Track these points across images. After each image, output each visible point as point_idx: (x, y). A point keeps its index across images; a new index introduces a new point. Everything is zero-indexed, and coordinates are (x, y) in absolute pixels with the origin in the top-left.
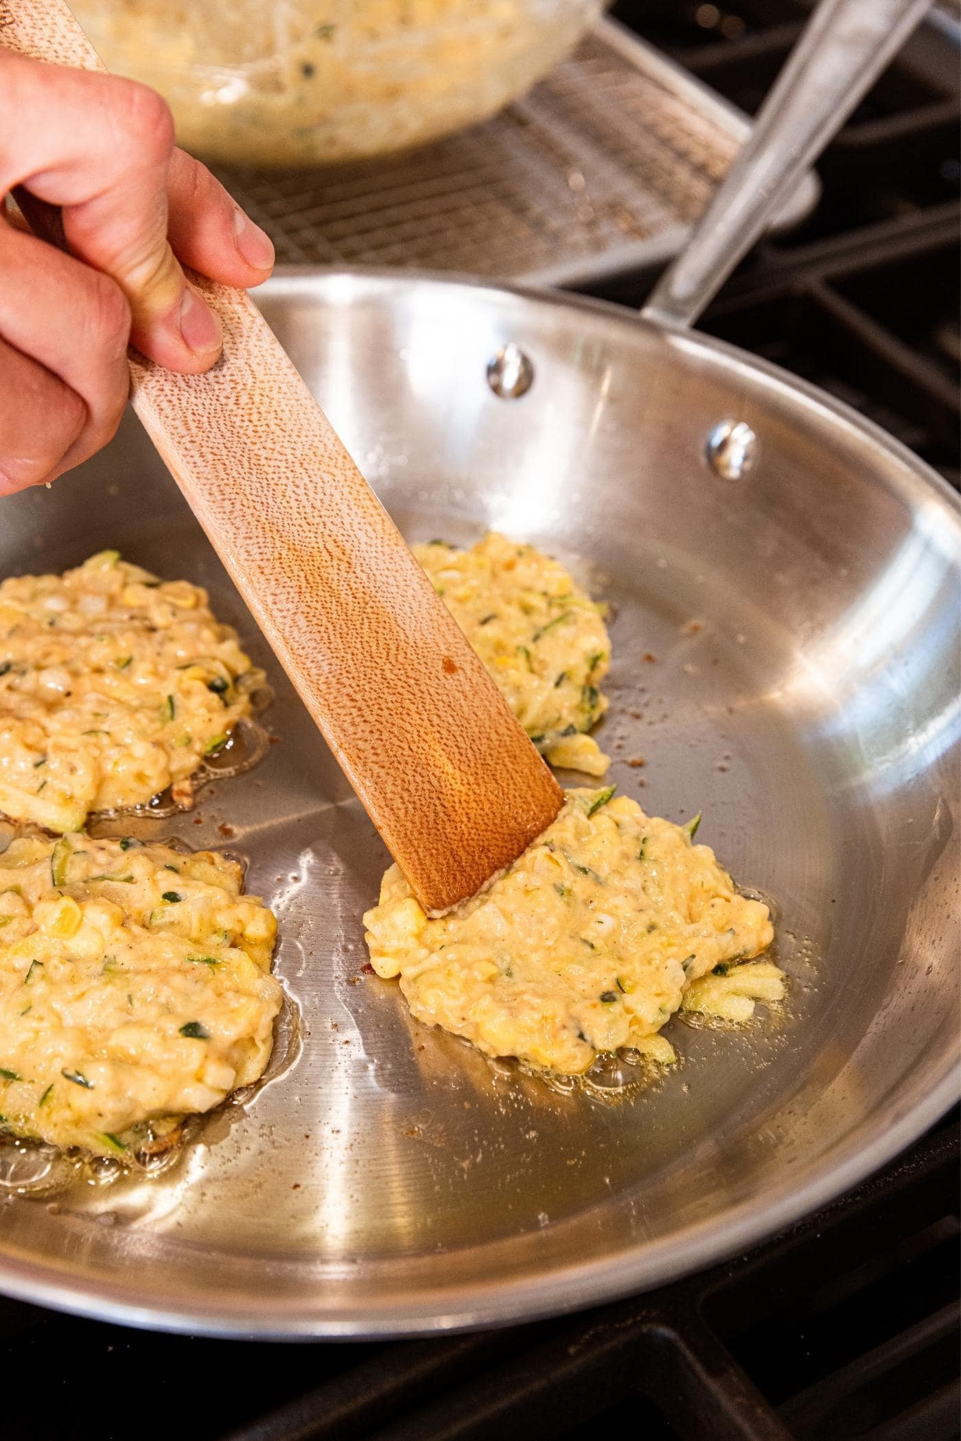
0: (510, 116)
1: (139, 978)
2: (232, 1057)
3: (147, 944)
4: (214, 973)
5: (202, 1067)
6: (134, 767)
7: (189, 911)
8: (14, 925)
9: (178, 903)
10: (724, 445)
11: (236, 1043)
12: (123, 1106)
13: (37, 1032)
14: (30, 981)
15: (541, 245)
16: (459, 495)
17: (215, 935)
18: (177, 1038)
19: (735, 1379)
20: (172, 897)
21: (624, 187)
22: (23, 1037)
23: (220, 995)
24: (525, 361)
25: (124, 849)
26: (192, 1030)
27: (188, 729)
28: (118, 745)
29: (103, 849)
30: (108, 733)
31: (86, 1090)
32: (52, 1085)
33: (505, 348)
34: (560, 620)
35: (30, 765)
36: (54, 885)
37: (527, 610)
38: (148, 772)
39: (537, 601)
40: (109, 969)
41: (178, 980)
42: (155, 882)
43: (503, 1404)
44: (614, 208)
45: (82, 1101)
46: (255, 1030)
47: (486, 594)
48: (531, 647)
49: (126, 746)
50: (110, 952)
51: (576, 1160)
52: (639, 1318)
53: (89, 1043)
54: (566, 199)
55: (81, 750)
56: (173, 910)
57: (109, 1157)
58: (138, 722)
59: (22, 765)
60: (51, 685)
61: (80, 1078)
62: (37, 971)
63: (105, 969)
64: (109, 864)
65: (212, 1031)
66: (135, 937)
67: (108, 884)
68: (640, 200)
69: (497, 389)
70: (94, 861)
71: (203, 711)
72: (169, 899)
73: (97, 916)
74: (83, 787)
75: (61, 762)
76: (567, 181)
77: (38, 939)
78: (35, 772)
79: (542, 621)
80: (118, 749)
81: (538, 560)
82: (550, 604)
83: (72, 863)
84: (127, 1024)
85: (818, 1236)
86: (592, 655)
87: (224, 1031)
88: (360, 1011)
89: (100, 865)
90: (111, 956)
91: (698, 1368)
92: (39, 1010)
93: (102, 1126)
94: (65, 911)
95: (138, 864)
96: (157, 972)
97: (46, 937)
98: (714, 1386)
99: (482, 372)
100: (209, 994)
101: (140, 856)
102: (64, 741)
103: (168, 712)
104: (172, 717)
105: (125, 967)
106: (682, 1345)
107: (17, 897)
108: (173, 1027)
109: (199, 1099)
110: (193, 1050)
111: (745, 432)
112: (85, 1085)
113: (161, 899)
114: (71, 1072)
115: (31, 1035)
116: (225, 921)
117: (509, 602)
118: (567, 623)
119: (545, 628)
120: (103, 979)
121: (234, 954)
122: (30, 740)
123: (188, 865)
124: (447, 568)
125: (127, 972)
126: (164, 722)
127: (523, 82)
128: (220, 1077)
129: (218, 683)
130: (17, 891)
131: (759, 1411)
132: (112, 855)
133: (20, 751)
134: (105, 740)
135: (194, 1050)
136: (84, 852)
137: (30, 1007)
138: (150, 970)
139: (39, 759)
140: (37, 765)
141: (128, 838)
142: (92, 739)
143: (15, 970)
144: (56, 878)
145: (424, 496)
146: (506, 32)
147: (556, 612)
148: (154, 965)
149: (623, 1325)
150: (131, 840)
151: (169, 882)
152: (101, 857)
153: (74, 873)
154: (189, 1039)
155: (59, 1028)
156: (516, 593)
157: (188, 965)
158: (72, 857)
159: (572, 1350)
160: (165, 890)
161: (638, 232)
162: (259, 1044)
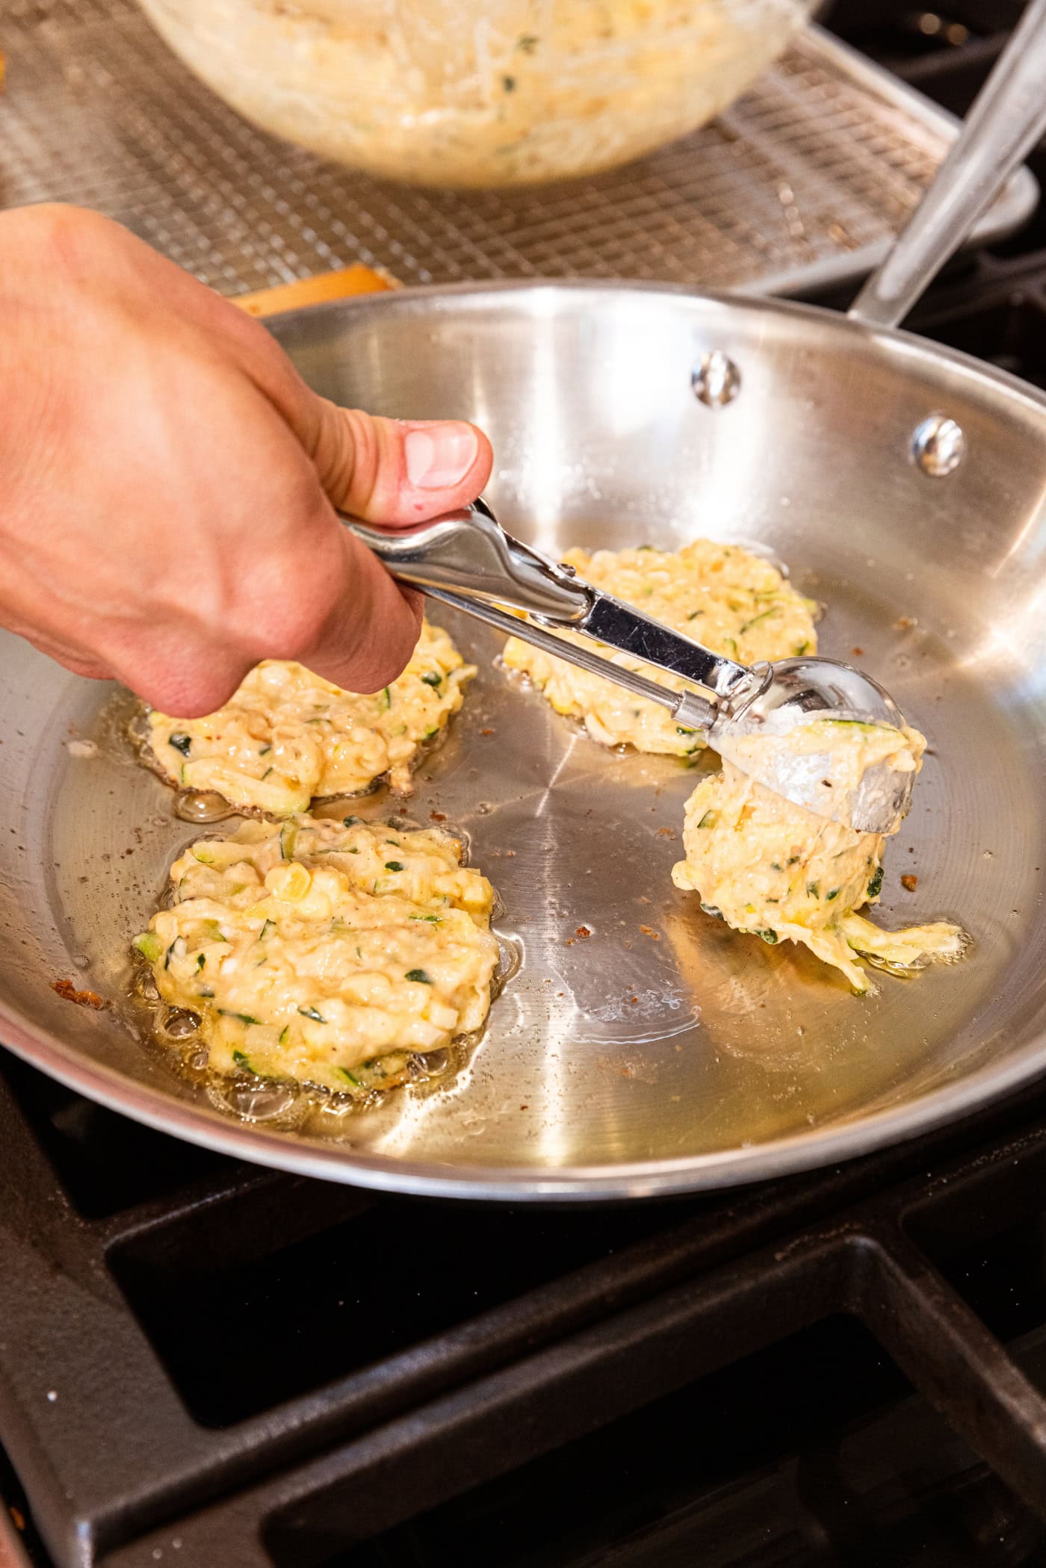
0: (714, 129)
1: (366, 934)
2: (456, 1001)
3: (373, 906)
4: (436, 930)
5: (427, 1007)
6: (354, 751)
7: (411, 879)
8: (247, 892)
9: (400, 872)
10: (932, 443)
11: (458, 990)
12: (354, 1041)
13: (273, 981)
14: (264, 938)
15: (749, 260)
16: (666, 504)
17: (435, 899)
18: (403, 982)
19: (933, 1281)
20: (394, 867)
21: (836, 198)
22: (260, 985)
23: (441, 947)
24: (731, 367)
25: (347, 826)
26: (417, 976)
27: (404, 718)
28: (339, 732)
29: (328, 826)
30: (329, 721)
31: (321, 1025)
32: (288, 1026)
33: (711, 356)
34: (766, 614)
35: (256, 753)
36: (283, 857)
37: (734, 607)
38: (367, 756)
39: (744, 598)
40: (337, 927)
41: (403, 934)
42: (378, 853)
43: (714, 1301)
44: (825, 221)
45: (317, 1036)
46: (475, 978)
47: (693, 591)
48: (738, 639)
49: (346, 733)
50: (338, 914)
51: (782, 1095)
52: (842, 1230)
53: (324, 990)
54: (775, 213)
55: (305, 736)
56: (396, 879)
57: (345, 1092)
58: (358, 710)
59: (249, 754)
60: (273, 681)
61: (315, 1015)
62: (270, 929)
63: (333, 928)
64: (334, 839)
65: (437, 978)
66: (360, 900)
67: (334, 856)
68: (854, 212)
69: (703, 397)
70: (319, 837)
71: (417, 701)
72: (391, 868)
73: (327, 882)
74: (307, 771)
75: (286, 749)
76: (777, 195)
77: (270, 903)
78: (261, 759)
79: (749, 615)
80: (338, 735)
81: (745, 560)
82: (756, 601)
83: (300, 838)
84: (356, 973)
85: (1016, 1162)
86: (800, 646)
87: (447, 977)
88: (575, 968)
89: (325, 841)
90: (338, 917)
91: (898, 1271)
92: (275, 961)
93: (336, 1060)
94: (295, 876)
95: (362, 838)
96: (382, 929)
97: (278, 901)
98: (912, 1286)
99: (688, 380)
100: (432, 947)
101: (363, 831)
102: (287, 730)
103: (385, 702)
104: (389, 707)
105: (352, 926)
106: (883, 1253)
107: (250, 867)
108: (398, 974)
109: (424, 1036)
110: (418, 993)
111: (953, 428)
112: (319, 1020)
113: (385, 869)
114: (306, 1009)
115: (269, 982)
116: (444, 885)
117: (716, 599)
118: (774, 617)
119: (752, 622)
120: (332, 935)
121: (455, 912)
122: (255, 730)
123: (408, 839)
124: (656, 570)
125: (355, 930)
126: (381, 711)
127: (728, 95)
128: (443, 1018)
129: (432, 677)
130: (249, 862)
131: (955, 1307)
132: (335, 831)
133: (246, 740)
134: (327, 728)
135: (420, 993)
136: (310, 828)
137: (266, 959)
138: (376, 928)
139: (265, 747)
140: (263, 753)
141: (351, 817)
142: (315, 727)
143: (249, 930)
144: (284, 851)
145: (631, 506)
146: (708, 41)
147: (763, 608)
148: (380, 924)
149: (827, 1236)
150: (354, 819)
151: (392, 854)
152: (326, 833)
153: (302, 847)
154: (415, 983)
155: (294, 980)
156: (723, 591)
157: (411, 923)
158: (299, 833)
159: (779, 1256)
160: (388, 860)
161: (849, 244)
162: (479, 991)
